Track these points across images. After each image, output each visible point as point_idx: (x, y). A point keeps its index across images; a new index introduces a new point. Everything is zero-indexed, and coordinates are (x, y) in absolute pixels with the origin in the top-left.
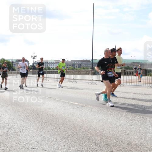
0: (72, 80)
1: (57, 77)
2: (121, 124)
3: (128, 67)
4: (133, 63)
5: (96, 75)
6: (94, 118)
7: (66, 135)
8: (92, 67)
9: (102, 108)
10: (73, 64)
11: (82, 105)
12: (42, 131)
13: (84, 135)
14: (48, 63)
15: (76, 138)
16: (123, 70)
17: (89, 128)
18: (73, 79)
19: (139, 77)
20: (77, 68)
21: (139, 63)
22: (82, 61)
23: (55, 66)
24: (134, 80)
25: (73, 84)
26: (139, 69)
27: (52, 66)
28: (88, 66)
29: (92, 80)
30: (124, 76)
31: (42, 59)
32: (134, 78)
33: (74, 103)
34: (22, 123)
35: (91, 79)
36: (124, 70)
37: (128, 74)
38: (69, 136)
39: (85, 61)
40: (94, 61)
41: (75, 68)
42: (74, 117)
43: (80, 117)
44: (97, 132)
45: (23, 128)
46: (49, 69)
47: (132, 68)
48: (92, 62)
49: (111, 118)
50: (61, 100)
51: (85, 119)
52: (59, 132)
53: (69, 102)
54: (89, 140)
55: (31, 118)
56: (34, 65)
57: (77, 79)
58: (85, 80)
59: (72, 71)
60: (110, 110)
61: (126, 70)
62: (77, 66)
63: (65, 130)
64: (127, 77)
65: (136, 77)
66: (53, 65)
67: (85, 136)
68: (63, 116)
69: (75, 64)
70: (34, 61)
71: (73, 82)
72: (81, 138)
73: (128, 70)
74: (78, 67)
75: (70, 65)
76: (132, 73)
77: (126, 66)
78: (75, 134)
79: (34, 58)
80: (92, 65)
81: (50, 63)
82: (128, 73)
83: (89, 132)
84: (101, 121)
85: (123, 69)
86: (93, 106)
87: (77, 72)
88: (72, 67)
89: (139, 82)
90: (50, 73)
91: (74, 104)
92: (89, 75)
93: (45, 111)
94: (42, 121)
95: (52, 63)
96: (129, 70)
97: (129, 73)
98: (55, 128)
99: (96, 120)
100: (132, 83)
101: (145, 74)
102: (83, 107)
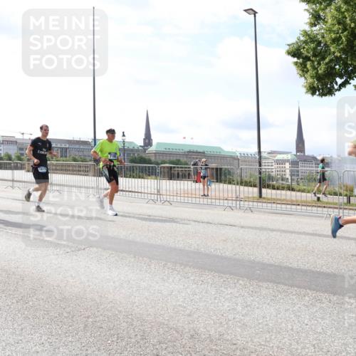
2: (172, 292)
3: (179, 160)
4: (190, 152)
6: (108, 277)
7: (44, 318)
9: (125, 255)
11: (77, 247)
13: (88, 317)
15: (71, 324)
16: (168, 167)
17: (98, 301)
18: (51, 184)
19: (204, 185)
21: (202, 154)
22: (69, 142)
24: (194, 192)
26: (204, 167)
28: (86, 153)
29: (98, 188)
30: (171, 181)
32: (194, 187)
35: (94, 185)
36: (171, 168)
37: (178, 177)
38: (52, 320)
39: (77, 141)
42: (61, 276)
43: (74, 275)
44: (118, 311)
47: (187, 164)
49: (147, 278)
51: (88, 281)
54: (101, 330)
57: (61, 186)
58: (81, 187)
60: (145, 259)
61: (174, 167)
64: (179, 184)
65: (197, 184)
67: (90, 320)
71: (51, 191)
72: (82, 326)
73: (178, 167)
76: (187, 174)
77: (174, 159)
78: (66, 315)
82: (178, 174)
83: (98, 311)
85: (167, 165)
86: (105, 249)
89: (204, 195)
91: (58, 244)
92: (88, 175)
96: (181, 168)
97: (180, 174)
99: (114, 282)
100: (190, 199)
101: (217, 179)
102: (80, 252)
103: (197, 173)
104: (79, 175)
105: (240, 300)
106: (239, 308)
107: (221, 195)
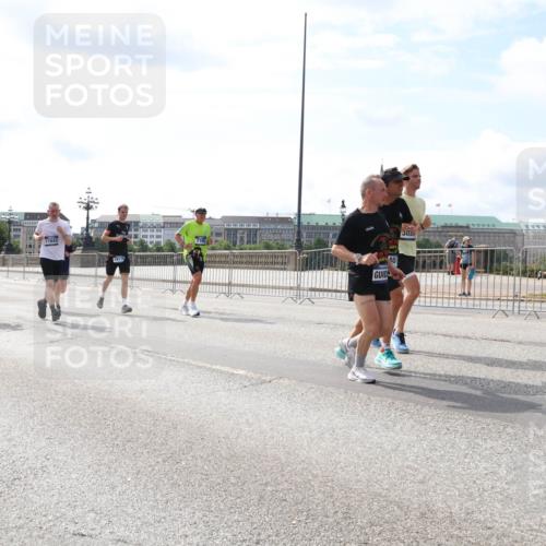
0: (225, 289)
1: (171, 278)
3: (428, 241)
4: (445, 227)
5: (310, 269)
6: (302, 424)
7: (200, 485)
8: (299, 240)
9: (330, 389)
10: (228, 230)
11: (259, 378)
12: (116, 472)
13: (266, 484)
14: (141, 224)
15: (239, 495)
17: (284, 460)
18: (230, 284)
19: (464, 279)
20: (245, 245)
21: (465, 229)
22: (261, 220)
23: (163, 237)
24: (446, 290)
25: (228, 300)
26: (465, 250)
27: (152, 236)
28: (284, 236)
29: (298, 288)
31: (123, 210)
32: (447, 282)
33: (231, 371)
34: (44, 444)
35: (293, 283)
37: (424, 267)
38: (212, 488)
39: (273, 218)
40: (304, 221)
41: (235, 244)
42: (232, 422)
43: (251, 421)
44: (313, 475)
45: (46, 463)
46: (143, 247)
47: (441, 247)
48: (296, 223)
49: (362, 425)
50: (186, 360)
51: (272, 429)
52: (176, 477)
53: (214, 367)
54: (284, 503)
55: (74, 425)
56: (88, 234)
57: (243, 286)
58: (273, 287)
59: (226, 256)
60: (361, 395)
62: (242, 239)
63: (196, 466)
64: (424, 278)
66: (155, 234)
67: (269, 488)
68: (193, 416)
69: (236, 230)
70: (88, 218)
71: (228, 294)
72: (255, 497)
73: (424, 252)
74: (245, 240)
75: (218, 234)
76: (438, 261)
78: (234, 481)
79: (88, 208)
80: (299, 233)
81: (145, 227)
82: (424, 262)
83: (283, 475)
84: (327, 436)
86: (302, 381)
87: (244, 260)
88: (225, 242)
89: (464, 294)
90: (144, 262)
91: (233, 374)
92: (285, 269)
93: (127, 399)
94: (114, 436)
95: (154, 227)
96: (429, 252)
97: (428, 261)
98: (160, 460)
99: (310, 432)
100: (440, 300)
101: (485, 268)
102: (263, 386)
103: (455, 260)
104: (271, 269)
105: (505, 458)
106: (503, 472)
107: (491, 292)
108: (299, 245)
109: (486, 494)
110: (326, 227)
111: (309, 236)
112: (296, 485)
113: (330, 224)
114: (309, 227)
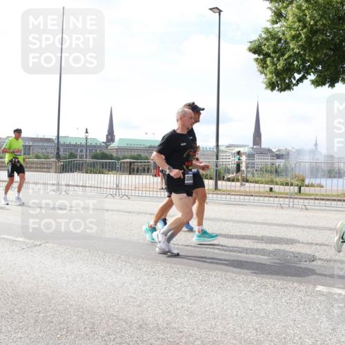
4: (150, 147)
5: (68, 172)
8: (58, 153)
11: (33, 243)
13: (39, 312)
17: (50, 296)
22: (33, 139)
24: (152, 186)
28: (49, 150)
29: (58, 184)
35: (54, 181)
39: (41, 139)
40: (61, 141)
44: (70, 305)
48: (56, 142)
54: (51, 324)
67: (41, 315)
72: (32, 322)
80: (58, 149)
83: (50, 306)
84: (78, 279)
91: (15, 241)
92: (49, 172)
100: (147, 192)
102: (35, 248)
108: (58, 156)
109: (178, 311)
110: (75, 146)
111: (64, 151)
112: (59, 312)
113: (79, 143)
114: (65, 145)
